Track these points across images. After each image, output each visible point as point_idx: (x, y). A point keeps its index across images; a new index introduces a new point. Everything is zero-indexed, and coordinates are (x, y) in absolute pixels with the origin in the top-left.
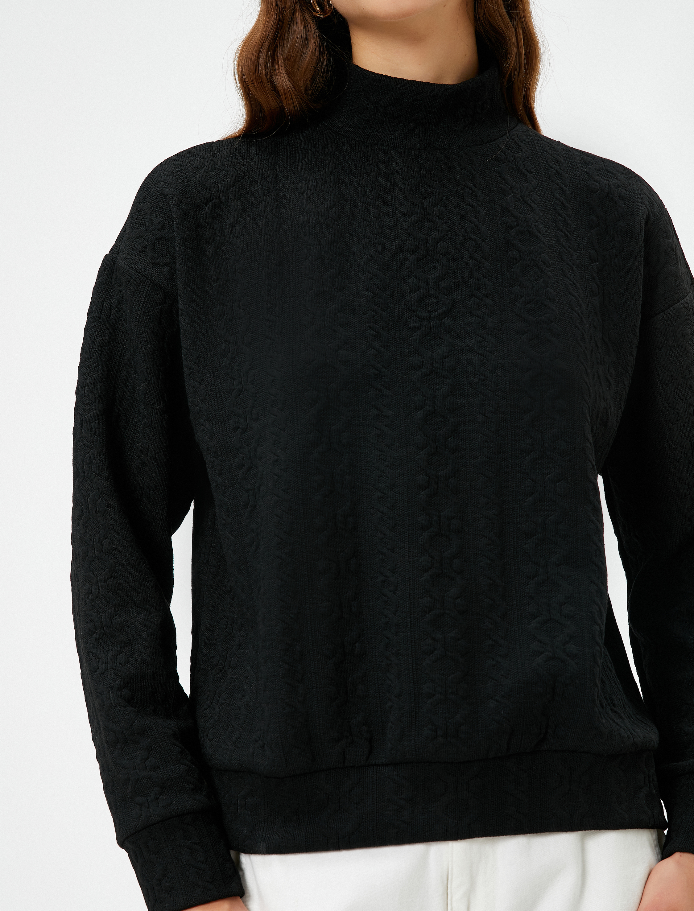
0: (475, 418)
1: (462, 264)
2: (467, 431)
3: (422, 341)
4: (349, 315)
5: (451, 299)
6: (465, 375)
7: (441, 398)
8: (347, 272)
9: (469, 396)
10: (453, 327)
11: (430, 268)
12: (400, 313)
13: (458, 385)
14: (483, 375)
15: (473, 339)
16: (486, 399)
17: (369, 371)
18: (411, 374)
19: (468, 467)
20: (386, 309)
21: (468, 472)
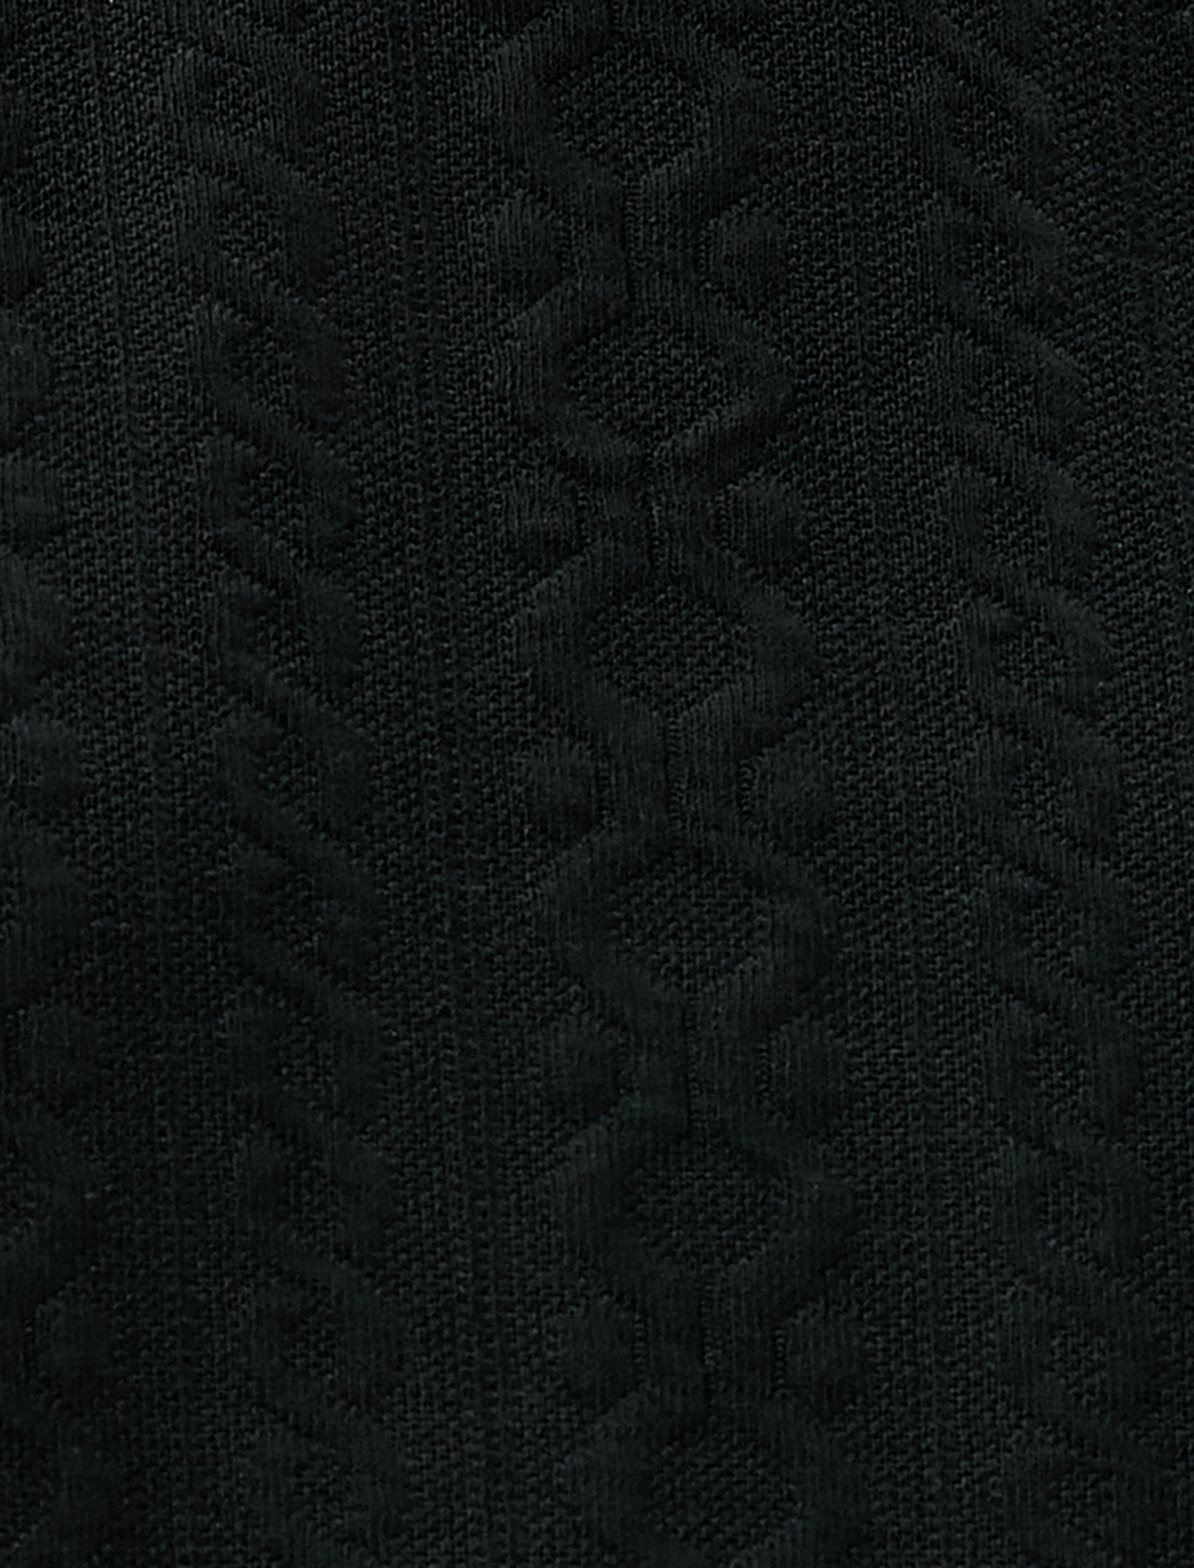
0: (978, 1163)
1: (858, 92)
2: (922, 1258)
3: (595, 633)
4: (71, 469)
5: (789, 340)
6: (899, 868)
7: (735, 1034)
8: (57, 163)
9: (929, 1015)
10: (805, 531)
11: (638, 127)
12: (431, 443)
13: (849, 935)
14: (1023, 866)
15: (946, 619)
16: (1048, 1034)
17: (224, 861)
18: (516, 870)
19: (932, 1506)
20: (331, 419)
21: (934, 1545)
